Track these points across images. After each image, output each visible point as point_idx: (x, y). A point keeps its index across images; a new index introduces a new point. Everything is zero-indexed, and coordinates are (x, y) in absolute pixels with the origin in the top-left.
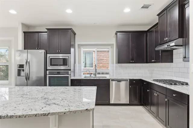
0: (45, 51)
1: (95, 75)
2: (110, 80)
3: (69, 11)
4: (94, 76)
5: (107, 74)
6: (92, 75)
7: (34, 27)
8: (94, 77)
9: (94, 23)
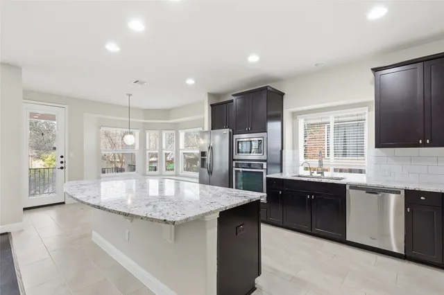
0: (231, 130)
1: (322, 173)
2: (347, 188)
3: (253, 59)
4: (320, 175)
5: (361, 171)
6: (315, 174)
7: (224, 94)
8: (318, 178)
9: (316, 65)
